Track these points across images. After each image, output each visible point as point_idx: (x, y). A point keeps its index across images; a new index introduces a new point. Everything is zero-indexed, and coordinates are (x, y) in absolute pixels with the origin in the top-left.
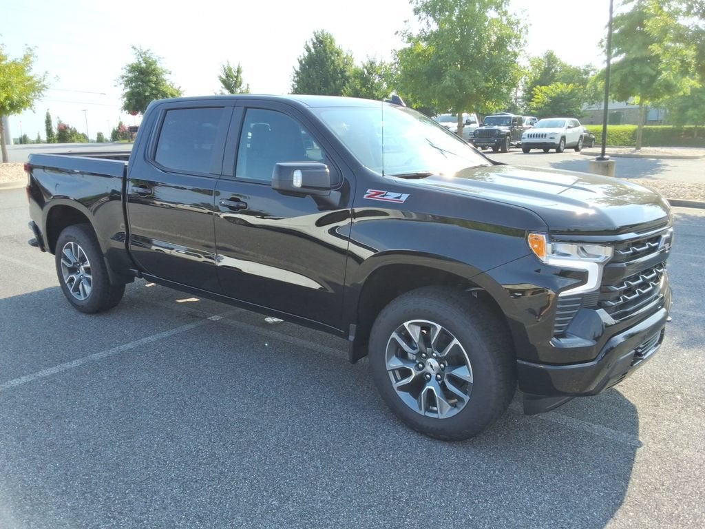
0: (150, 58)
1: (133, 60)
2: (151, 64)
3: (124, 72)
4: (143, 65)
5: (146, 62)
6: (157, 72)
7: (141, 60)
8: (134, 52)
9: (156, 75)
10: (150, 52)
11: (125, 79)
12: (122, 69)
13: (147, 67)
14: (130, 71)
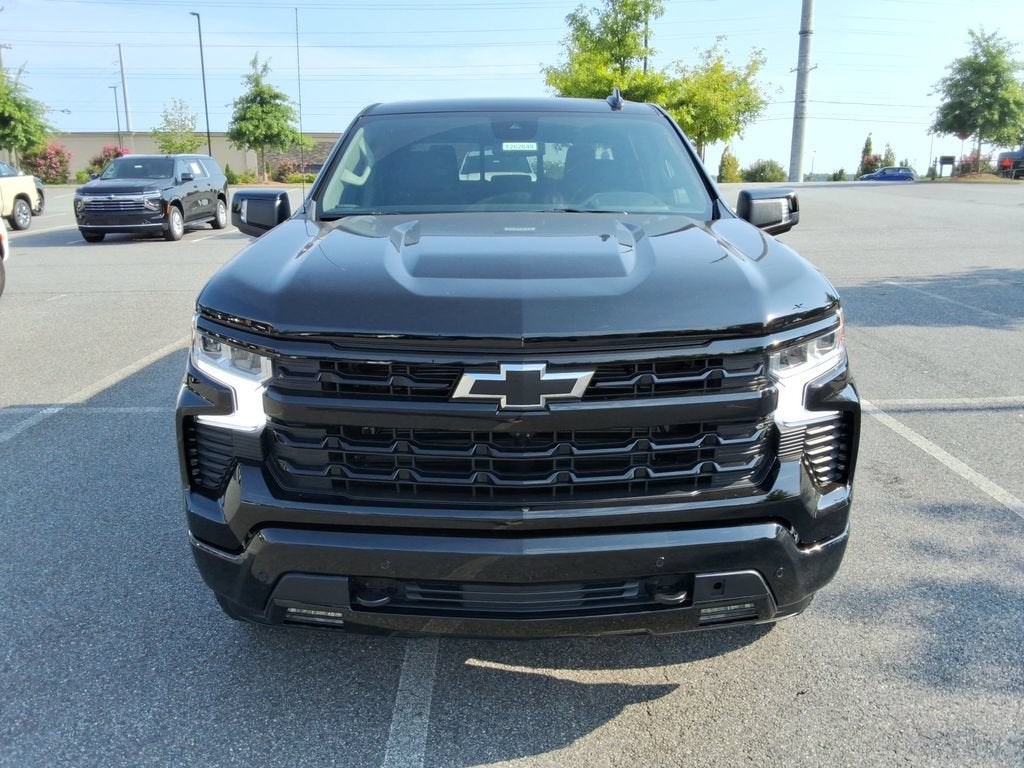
0: (994, 46)
1: (965, 52)
2: (993, 57)
3: (948, 73)
4: (982, 59)
5: (987, 53)
6: (1000, 69)
7: (979, 51)
8: (970, 39)
9: (998, 74)
10: (997, 36)
11: (949, 82)
12: (946, 68)
13: (987, 62)
14: (960, 71)
